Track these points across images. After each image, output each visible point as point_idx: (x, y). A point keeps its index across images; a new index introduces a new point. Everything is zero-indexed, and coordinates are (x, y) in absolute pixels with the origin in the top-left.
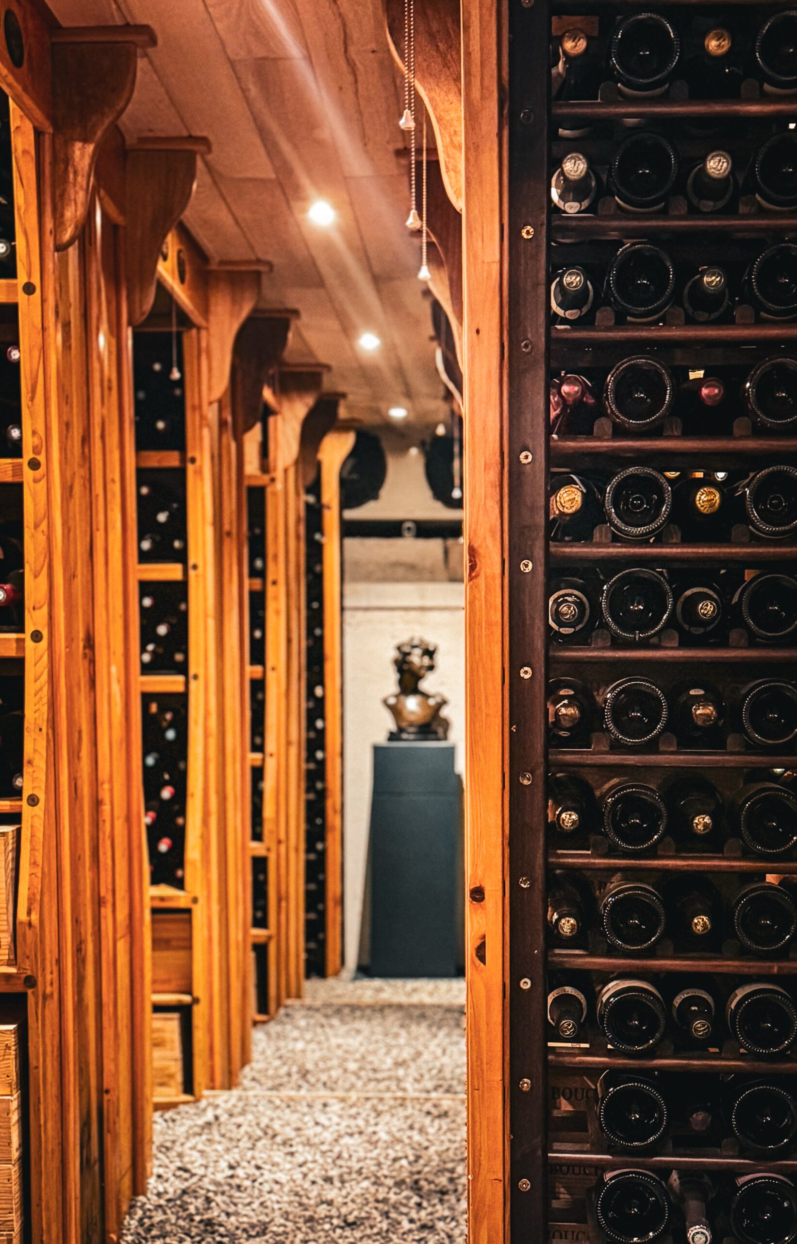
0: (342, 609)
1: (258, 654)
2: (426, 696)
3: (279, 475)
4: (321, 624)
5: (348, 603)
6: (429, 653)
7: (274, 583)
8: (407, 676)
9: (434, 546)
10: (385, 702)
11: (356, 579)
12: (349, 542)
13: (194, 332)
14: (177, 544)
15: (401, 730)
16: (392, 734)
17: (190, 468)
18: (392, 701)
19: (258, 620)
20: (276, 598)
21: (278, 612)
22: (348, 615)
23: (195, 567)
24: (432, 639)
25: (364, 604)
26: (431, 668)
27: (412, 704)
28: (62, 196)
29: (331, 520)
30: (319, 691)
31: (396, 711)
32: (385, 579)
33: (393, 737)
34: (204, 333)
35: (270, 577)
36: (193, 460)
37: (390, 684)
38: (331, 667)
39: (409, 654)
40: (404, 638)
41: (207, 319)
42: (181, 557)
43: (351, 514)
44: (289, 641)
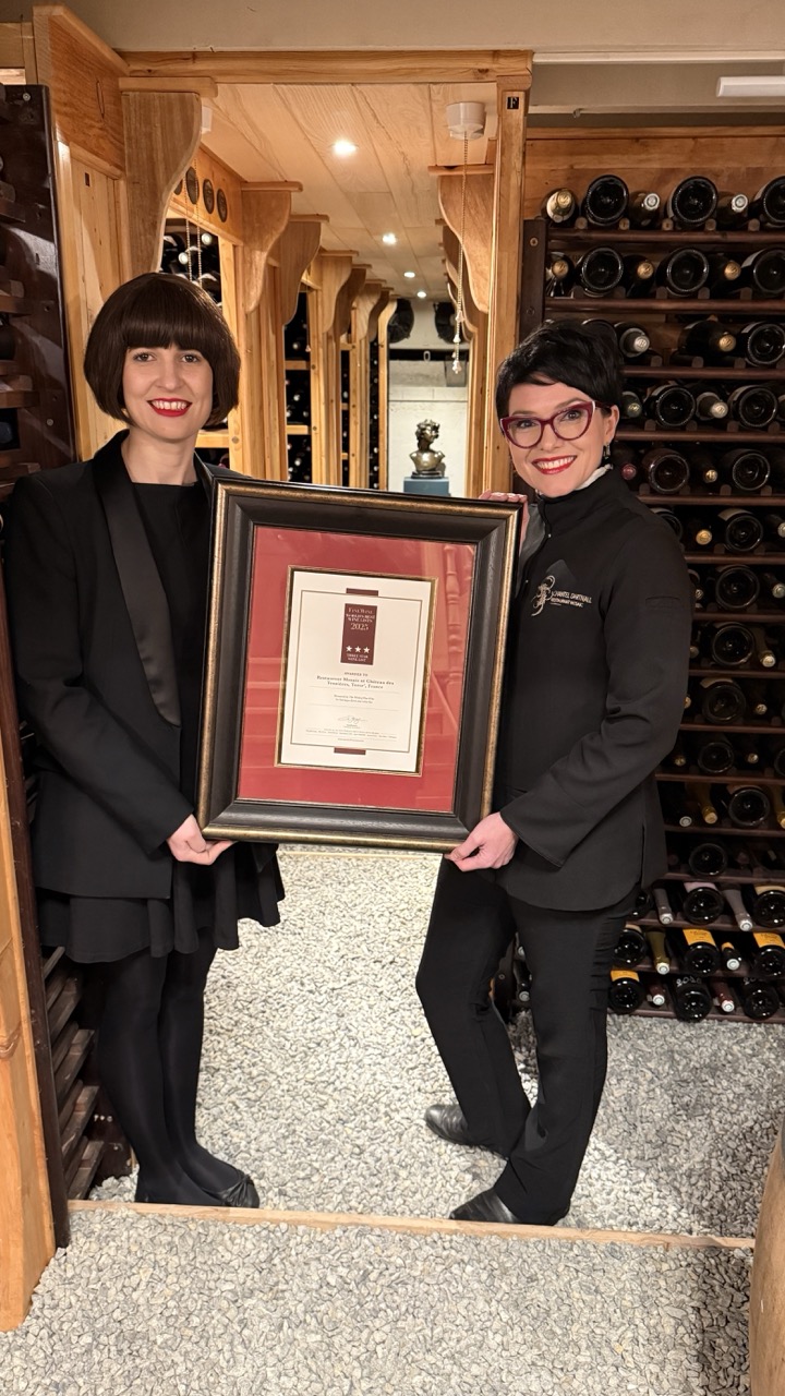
0: (388, 401)
1: (346, 448)
2: (433, 452)
3: (357, 344)
4: (377, 412)
5: (391, 398)
6: (436, 428)
7: (354, 406)
8: (423, 442)
9: (440, 365)
10: (411, 455)
11: (395, 383)
12: (392, 362)
13: (314, 293)
14: (305, 414)
15: (419, 472)
16: (414, 474)
17: (312, 372)
18: (415, 455)
19: (346, 428)
20: (355, 415)
21: (356, 423)
22: (391, 403)
23: (315, 428)
24: (437, 421)
25: (400, 399)
26: (437, 436)
27: (426, 457)
28: (249, 283)
29: (383, 353)
30: (375, 450)
31: (416, 461)
32: (411, 384)
33: (414, 476)
34: (320, 293)
35: (352, 404)
36: (314, 367)
37: (413, 445)
38: (382, 436)
39: (424, 429)
40: (422, 420)
41: (322, 285)
42: (307, 422)
43: (394, 346)
44: (361, 434)
